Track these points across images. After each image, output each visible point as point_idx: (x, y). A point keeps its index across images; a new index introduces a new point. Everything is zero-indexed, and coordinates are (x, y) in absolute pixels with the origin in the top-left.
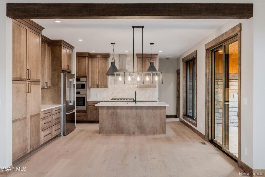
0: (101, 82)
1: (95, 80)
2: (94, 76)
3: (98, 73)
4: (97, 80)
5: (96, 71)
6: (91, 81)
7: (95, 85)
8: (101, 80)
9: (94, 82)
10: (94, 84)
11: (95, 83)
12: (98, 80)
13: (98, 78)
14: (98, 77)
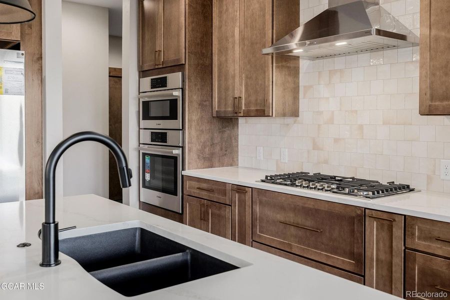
0: (246, 85)
1: (230, 81)
2: (226, 60)
3: (237, 48)
4: (234, 77)
5: (233, 36)
6: (219, 87)
7: (230, 102)
8: (247, 77)
9: (227, 89)
10: (225, 99)
11: (230, 93)
12: (237, 79)
13: (237, 72)
14: (237, 67)
